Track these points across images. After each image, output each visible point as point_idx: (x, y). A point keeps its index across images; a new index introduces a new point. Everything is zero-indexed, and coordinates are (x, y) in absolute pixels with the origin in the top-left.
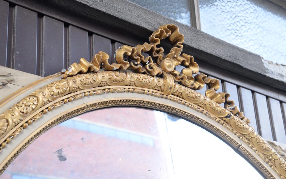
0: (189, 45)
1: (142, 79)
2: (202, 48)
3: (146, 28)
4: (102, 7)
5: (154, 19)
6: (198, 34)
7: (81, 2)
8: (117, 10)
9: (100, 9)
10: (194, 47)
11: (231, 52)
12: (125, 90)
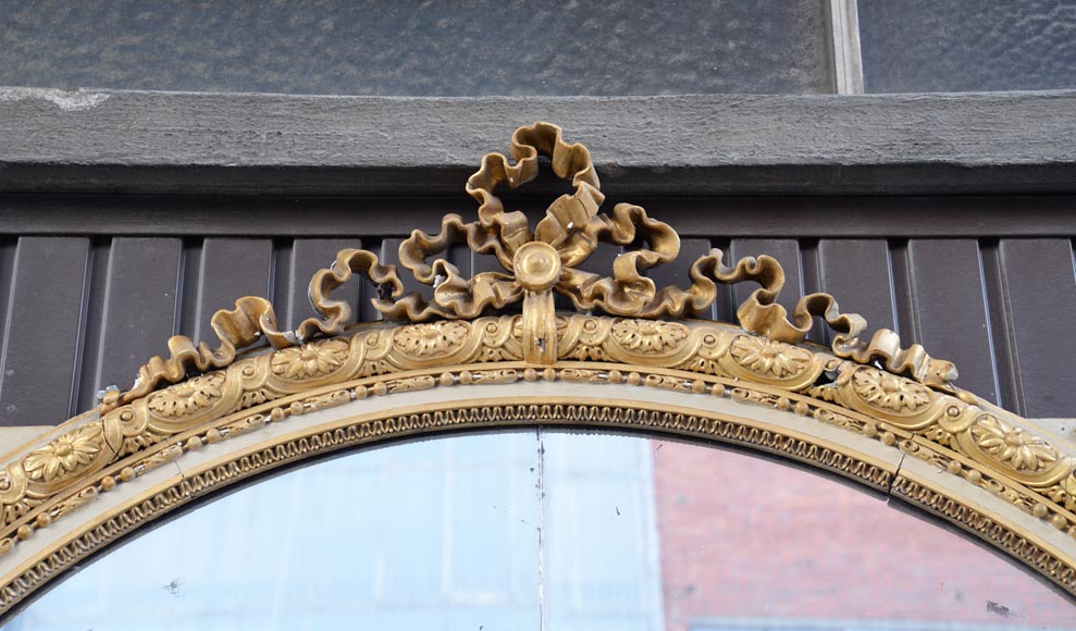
0: (666, 165)
1: (417, 342)
2: (733, 154)
3: (462, 165)
4: (276, 152)
5: (502, 122)
6: (715, 113)
7: (196, 162)
8: (340, 142)
9: (268, 163)
10: (693, 164)
11: (898, 125)
12: (353, 394)
